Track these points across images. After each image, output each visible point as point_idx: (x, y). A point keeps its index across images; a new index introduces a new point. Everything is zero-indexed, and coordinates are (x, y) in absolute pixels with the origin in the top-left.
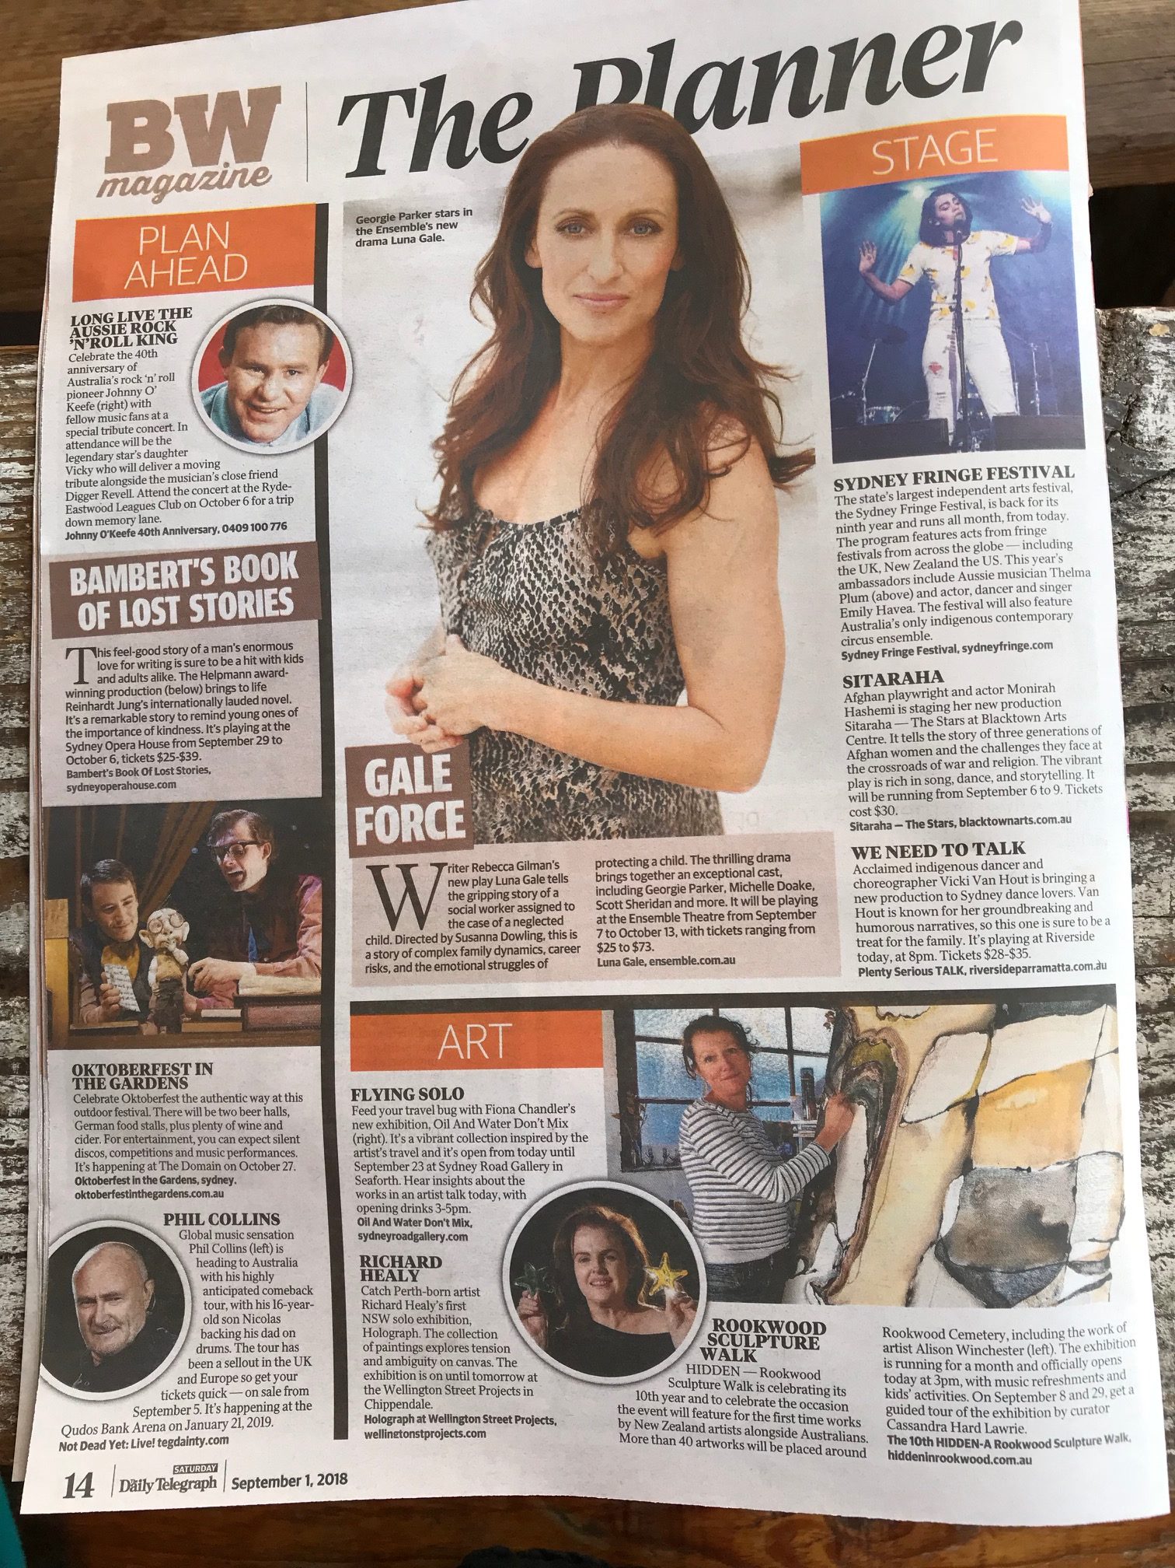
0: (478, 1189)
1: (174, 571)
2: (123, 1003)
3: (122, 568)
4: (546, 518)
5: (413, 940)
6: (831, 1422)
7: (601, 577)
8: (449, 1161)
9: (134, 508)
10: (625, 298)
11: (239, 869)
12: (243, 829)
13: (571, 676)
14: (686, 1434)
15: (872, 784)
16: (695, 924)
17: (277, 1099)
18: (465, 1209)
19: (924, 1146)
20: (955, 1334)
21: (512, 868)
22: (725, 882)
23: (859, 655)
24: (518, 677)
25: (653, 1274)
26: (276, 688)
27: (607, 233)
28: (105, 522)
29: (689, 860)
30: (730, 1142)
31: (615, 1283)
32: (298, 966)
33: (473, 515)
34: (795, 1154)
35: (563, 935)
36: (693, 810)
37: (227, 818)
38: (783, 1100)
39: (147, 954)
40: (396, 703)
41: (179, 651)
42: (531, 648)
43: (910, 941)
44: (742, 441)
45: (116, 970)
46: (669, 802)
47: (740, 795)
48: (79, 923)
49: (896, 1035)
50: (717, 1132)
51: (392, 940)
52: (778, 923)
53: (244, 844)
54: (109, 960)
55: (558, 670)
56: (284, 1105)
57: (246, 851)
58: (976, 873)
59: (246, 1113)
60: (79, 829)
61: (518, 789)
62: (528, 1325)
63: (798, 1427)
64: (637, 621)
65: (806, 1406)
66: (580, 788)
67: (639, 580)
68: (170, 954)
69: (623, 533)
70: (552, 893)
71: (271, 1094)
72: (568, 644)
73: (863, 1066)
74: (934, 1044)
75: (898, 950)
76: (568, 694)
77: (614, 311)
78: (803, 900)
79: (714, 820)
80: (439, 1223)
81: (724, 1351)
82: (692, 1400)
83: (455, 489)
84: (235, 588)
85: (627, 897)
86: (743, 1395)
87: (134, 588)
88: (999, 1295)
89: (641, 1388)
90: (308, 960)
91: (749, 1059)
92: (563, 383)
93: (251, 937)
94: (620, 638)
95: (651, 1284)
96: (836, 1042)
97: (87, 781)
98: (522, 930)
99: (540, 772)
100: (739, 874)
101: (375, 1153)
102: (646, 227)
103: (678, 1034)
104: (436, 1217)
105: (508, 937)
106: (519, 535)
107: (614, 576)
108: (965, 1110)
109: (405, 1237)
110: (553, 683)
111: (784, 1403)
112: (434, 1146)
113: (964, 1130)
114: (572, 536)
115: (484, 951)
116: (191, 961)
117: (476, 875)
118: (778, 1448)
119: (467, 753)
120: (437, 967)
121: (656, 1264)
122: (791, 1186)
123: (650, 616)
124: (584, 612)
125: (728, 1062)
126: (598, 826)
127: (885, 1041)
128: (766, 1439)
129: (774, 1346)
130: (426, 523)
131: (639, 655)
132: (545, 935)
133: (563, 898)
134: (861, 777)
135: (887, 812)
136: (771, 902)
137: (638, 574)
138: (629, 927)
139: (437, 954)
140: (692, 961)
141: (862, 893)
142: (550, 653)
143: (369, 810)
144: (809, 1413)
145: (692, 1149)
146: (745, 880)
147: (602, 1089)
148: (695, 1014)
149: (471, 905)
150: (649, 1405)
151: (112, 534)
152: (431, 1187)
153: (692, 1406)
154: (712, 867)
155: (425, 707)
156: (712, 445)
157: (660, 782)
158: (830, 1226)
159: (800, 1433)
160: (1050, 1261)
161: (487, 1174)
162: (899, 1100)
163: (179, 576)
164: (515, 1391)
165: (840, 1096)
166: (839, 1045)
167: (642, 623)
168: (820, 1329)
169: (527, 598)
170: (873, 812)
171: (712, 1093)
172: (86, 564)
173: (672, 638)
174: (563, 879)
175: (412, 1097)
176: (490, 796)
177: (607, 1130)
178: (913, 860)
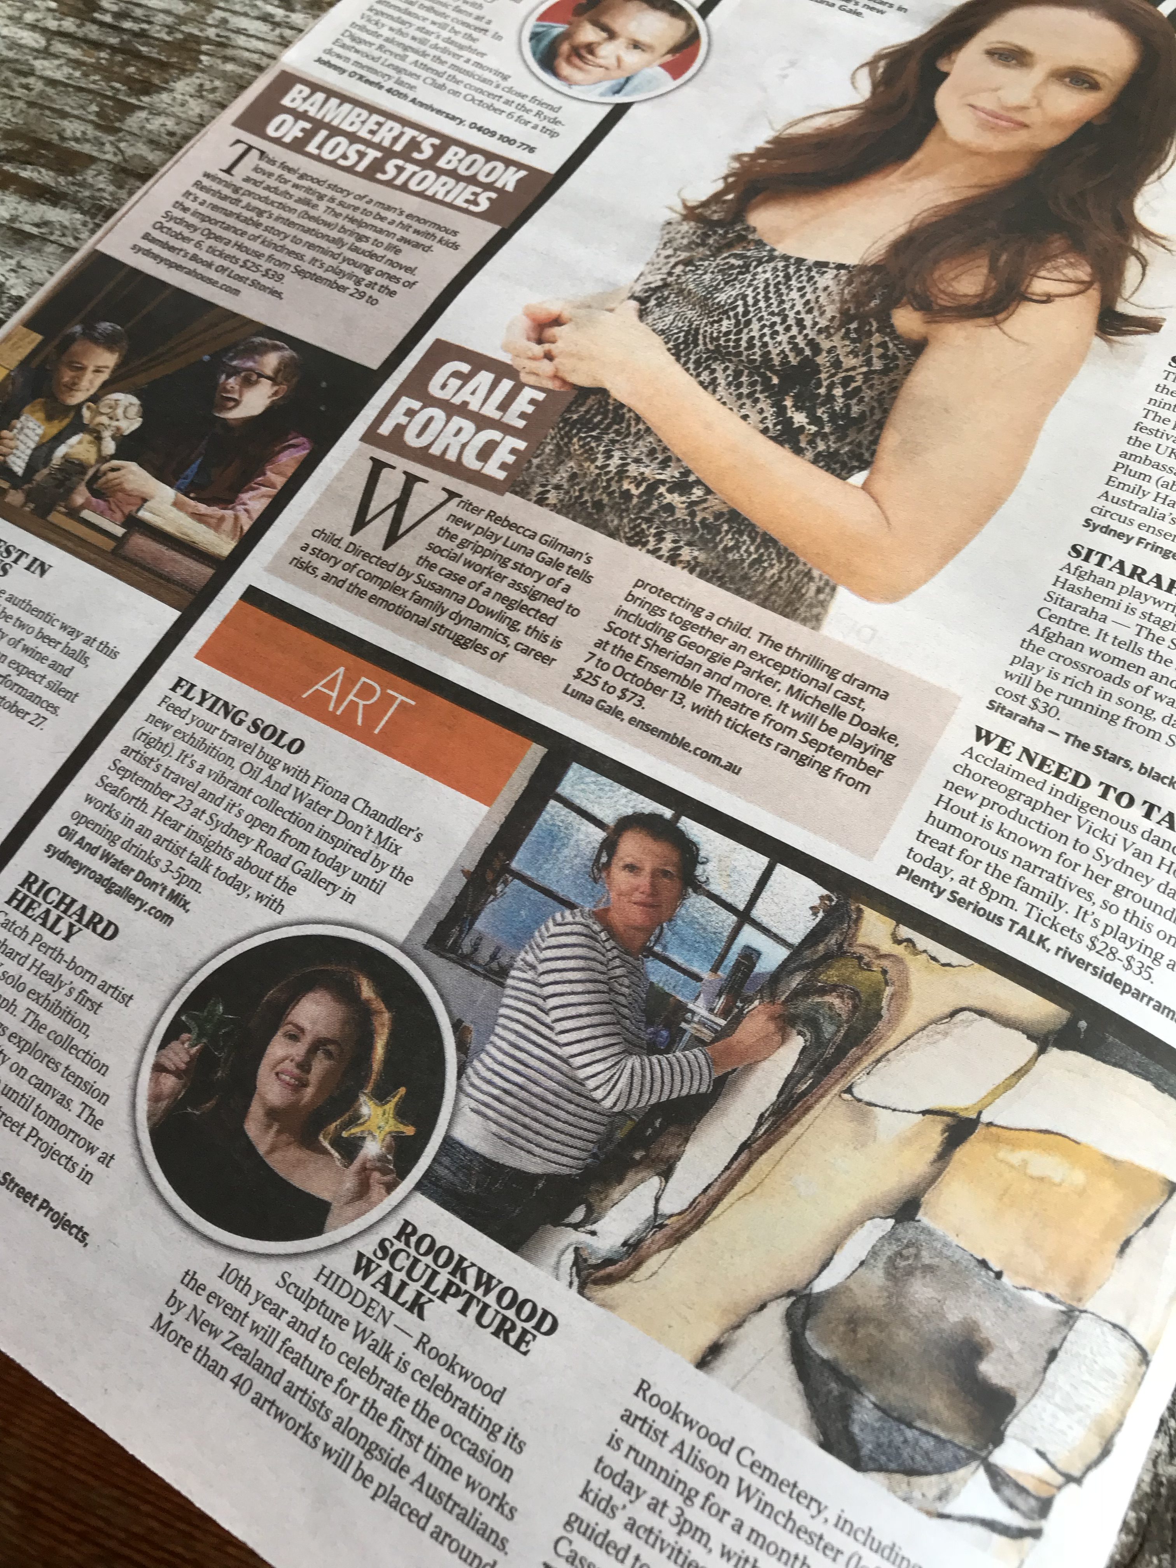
0: (230, 868)
1: (395, 133)
2: (11, 459)
3: (347, 107)
4: (811, 257)
5: (366, 556)
6: (471, 1484)
7: (838, 329)
8: (225, 817)
9: (398, 70)
10: (1025, 126)
11: (236, 396)
12: (271, 361)
13: (740, 396)
14: (249, 1372)
15: (1046, 672)
16: (716, 705)
17: (89, 641)
18: (196, 885)
19: (861, 1141)
20: (746, 1458)
21: (533, 536)
22: (786, 681)
23: (1107, 530)
24: (678, 368)
25: (367, 1108)
26: (409, 256)
27: (1037, 74)
28: (362, 66)
29: (755, 635)
30: (590, 986)
31: (309, 1091)
32: (222, 519)
33: (733, 223)
34: (668, 1049)
35: (544, 638)
36: (796, 589)
37: (265, 345)
38: (695, 969)
39: (77, 426)
40: (525, 324)
41: (342, 191)
42: (713, 352)
43: (994, 870)
44: (1082, 282)
45: (31, 425)
46: (772, 566)
47: (867, 604)
48: (34, 364)
49: (904, 972)
50: (581, 963)
51: (343, 545)
52: (824, 758)
53: (260, 375)
54: (32, 413)
55: (729, 384)
56: (91, 651)
57: (257, 382)
58: (1131, 838)
59: (43, 637)
60: (111, 285)
61: (599, 463)
62: (155, 1081)
63: (416, 1462)
64: (853, 385)
65: (452, 1435)
66: (675, 499)
67: (881, 351)
68: (98, 439)
69: (891, 303)
70: (562, 585)
71: (88, 632)
72: (759, 367)
73: (834, 988)
74: (953, 1014)
75: (970, 872)
76: (724, 410)
77: (1004, 131)
78: (875, 750)
79: (815, 611)
80: (152, 885)
81: (388, 1275)
82: (294, 1324)
83: (730, 197)
84: (440, 172)
85: (651, 634)
86: (371, 1360)
87: (345, 126)
88: (851, 1439)
89: (236, 1262)
90: (236, 518)
91: (683, 896)
92: (909, 164)
93: (194, 467)
94: (822, 391)
95: (355, 1119)
96: (814, 937)
97: (156, 249)
98: (498, 607)
99: (637, 461)
100: (810, 681)
101: (146, 761)
102: (1084, 82)
103: (609, 817)
104: (154, 874)
105: (477, 606)
106: (772, 259)
107: (853, 335)
108: (948, 1128)
109: (100, 880)
110: (714, 392)
111: (422, 1412)
112: (220, 791)
113: (931, 1155)
114: (831, 283)
115: (439, 608)
116: (113, 457)
117: (486, 524)
118: (365, 1479)
119: (566, 403)
120: (373, 599)
121: (381, 1096)
122: (635, 1093)
123: (871, 387)
124: (795, 348)
125: (653, 885)
126: (666, 546)
127: (884, 972)
128: (358, 1452)
129: (463, 1311)
130: (680, 208)
131: (834, 416)
132: (523, 627)
133: (571, 598)
134: (1033, 657)
135: (1047, 709)
136: (831, 731)
137: (883, 345)
138: (631, 667)
139: (383, 584)
140: (684, 744)
141: (959, 780)
142: (732, 367)
143: (416, 405)
144: (448, 1449)
145: (533, 967)
146: (812, 691)
147: (470, 832)
148: (648, 806)
149: (458, 551)
150: (230, 1294)
151: (361, 78)
152: (178, 837)
153: (287, 1332)
154: (780, 656)
155: (553, 342)
156: (1043, 273)
157: (774, 542)
158: (655, 1182)
159: (414, 1474)
160: (960, 1439)
161: (257, 859)
162: (859, 1059)
163: (396, 140)
164: (70, 1163)
165: (777, 1009)
166: (816, 944)
167: (858, 389)
168: (546, 1326)
169: (740, 310)
170: (1028, 702)
171: (607, 910)
172: (315, 88)
173: (885, 417)
174: (586, 578)
175: (241, 722)
176: (562, 454)
177: (443, 884)
178: (1051, 780)
